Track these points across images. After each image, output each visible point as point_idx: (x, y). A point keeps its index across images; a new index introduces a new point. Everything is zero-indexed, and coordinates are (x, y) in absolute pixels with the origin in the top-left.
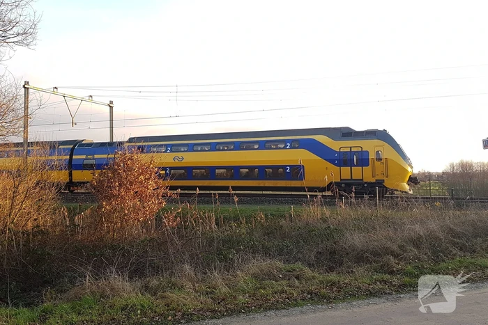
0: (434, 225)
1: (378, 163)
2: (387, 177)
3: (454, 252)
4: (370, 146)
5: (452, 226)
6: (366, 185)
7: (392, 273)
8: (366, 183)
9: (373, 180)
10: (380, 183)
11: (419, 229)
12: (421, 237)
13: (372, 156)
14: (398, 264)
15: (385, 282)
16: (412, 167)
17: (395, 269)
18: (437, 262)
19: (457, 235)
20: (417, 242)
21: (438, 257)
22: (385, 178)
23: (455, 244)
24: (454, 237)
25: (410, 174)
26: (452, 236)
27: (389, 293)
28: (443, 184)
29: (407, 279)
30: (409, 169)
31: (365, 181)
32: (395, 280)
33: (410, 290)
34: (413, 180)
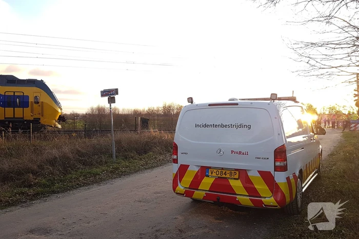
0: (66, 149)
1: (35, 106)
2: (42, 116)
3: (78, 166)
4: (30, 92)
5: (80, 149)
6: (25, 122)
7: (30, 186)
8: (26, 120)
9: (32, 119)
10: (36, 121)
11: (55, 152)
12: (56, 158)
13: (31, 100)
14: (36, 179)
15: (23, 193)
16: (61, 109)
17: (32, 183)
18: (65, 174)
19: (82, 155)
20: (52, 162)
21: (66, 171)
22: (41, 117)
23: (80, 161)
24: (80, 156)
25: (60, 114)
26: (79, 155)
27: (24, 202)
28: (86, 122)
29: (39, 189)
30: (59, 110)
31: (25, 119)
32: (31, 192)
33: (41, 197)
34: (62, 119)
